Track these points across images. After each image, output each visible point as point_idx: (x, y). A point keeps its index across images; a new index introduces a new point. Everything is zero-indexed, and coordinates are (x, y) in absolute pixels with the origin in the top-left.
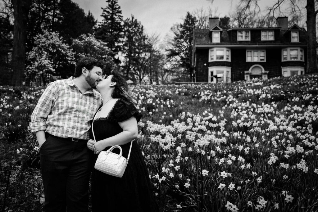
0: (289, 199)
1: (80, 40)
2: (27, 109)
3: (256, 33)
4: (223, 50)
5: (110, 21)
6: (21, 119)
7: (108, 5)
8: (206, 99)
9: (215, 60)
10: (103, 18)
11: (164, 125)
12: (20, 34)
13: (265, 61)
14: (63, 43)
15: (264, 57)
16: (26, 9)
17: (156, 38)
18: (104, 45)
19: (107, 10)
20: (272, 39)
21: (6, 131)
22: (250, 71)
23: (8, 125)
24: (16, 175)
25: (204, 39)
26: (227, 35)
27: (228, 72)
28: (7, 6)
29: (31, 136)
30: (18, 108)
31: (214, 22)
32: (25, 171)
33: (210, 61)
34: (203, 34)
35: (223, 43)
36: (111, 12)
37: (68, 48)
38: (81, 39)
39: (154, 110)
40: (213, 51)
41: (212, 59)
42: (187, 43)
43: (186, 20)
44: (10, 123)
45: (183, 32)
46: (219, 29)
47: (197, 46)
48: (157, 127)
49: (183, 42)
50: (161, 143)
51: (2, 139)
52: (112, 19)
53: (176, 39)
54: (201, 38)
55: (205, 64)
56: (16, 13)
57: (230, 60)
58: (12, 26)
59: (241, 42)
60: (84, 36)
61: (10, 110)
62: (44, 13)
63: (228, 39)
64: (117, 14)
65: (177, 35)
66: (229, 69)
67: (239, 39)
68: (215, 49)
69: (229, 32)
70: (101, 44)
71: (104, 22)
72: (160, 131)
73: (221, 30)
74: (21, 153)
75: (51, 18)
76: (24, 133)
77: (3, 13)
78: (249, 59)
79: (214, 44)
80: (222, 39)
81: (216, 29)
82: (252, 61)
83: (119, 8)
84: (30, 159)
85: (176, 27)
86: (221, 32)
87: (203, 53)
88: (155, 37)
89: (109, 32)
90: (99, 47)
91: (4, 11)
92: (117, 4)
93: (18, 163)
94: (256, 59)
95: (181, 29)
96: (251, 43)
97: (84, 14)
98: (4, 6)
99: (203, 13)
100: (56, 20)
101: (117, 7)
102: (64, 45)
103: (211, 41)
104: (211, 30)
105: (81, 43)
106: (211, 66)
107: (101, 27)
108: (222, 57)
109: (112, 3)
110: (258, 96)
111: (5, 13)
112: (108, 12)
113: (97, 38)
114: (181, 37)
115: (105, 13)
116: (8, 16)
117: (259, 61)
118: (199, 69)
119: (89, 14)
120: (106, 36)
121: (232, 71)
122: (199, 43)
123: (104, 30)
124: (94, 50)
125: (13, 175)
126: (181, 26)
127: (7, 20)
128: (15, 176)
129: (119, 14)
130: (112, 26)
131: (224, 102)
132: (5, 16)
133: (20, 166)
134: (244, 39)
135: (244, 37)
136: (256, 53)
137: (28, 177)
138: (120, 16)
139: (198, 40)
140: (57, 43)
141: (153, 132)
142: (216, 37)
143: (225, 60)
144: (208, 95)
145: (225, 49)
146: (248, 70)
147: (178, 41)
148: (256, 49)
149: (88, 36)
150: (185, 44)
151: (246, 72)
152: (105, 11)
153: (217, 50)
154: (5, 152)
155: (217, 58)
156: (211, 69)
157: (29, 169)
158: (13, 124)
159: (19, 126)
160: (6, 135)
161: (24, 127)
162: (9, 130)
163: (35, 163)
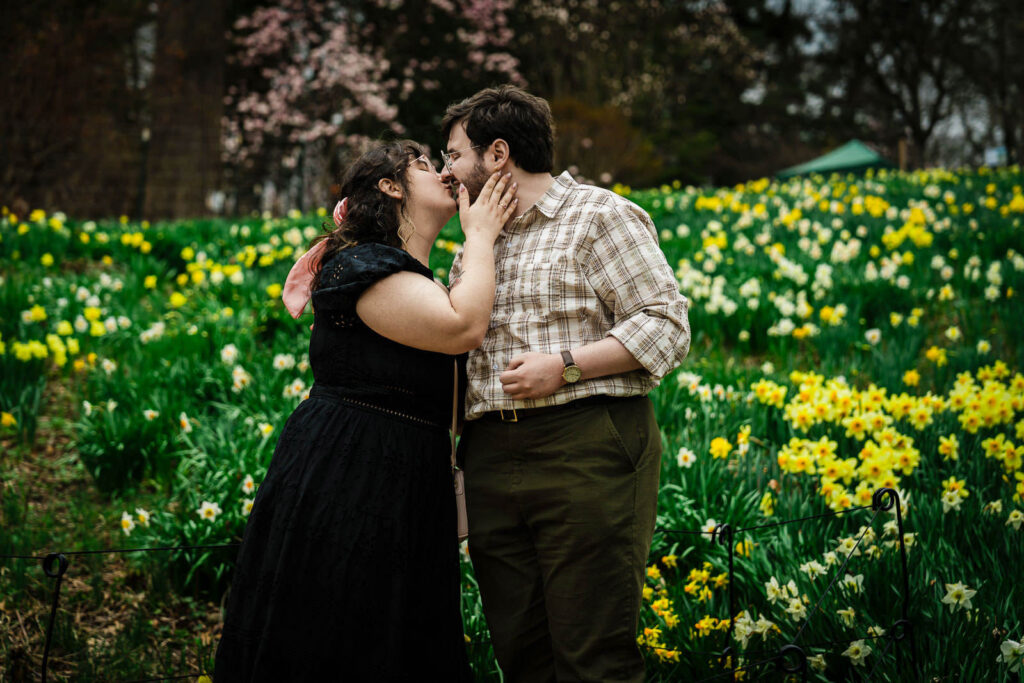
2: (198, 335)
6: (164, 385)
11: (883, 391)
21: (89, 440)
23: (99, 418)
24: (119, 625)
29: (199, 461)
30: (156, 331)
32: (158, 611)
39: (896, 319)
44: (112, 405)
48: (834, 402)
50: (827, 482)
51: (75, 482)
61: (118, 347)
72: (847, 422)
74: (139, 529)
76: (171, 448)
84: (182, 558)
93: (134, 582)
125: (106, 626)
128: (112, 629)
133: (141, 596)
137: (166, 635)
141: (805, 430)
154: (81, 536)
157: (176, 601)
158: (125, 408)
159: (150, 414)
160: (90, 462)
161: (169, 424)
162: (102, 437)
163: (204, 575)
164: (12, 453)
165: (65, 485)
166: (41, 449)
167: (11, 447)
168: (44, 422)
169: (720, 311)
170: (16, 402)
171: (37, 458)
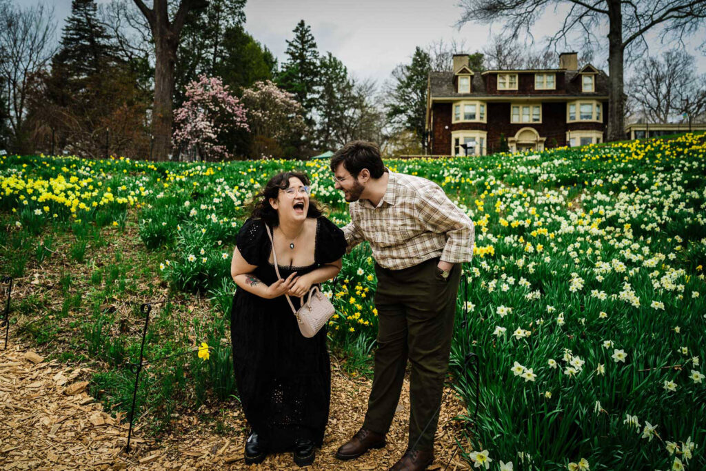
0: (619, 356)
1: (254, 91)
2: (176, 197)
3: (526, 79)
4: (475, 105)
5: (298, 61)
6: (167, 214)
7: (295, 37)
8: (453, 182)
9: (462, 120)
10: (289, 56)
12: (164, 81)
13: (540, 122)
14: (229, 94)
15: (539, 115)
16: (174, 44)
17: (371, 87)
18: (291, 98)
19: (295, 43)
20: (552, 87)
21: (144, 232)
22: (516, 137)
23: (146, 224)
24: (160, 304)
25: (445, 88)
26: (482, 81)
27: (482, 139)
28: (145, 40)
30: (161, 195)
31: (461, 61)
32: (174, 298)
33: (454, 122)
34: (443, 80)
35: (475, 93)
36: (300, 46)
37: (236, 104)
38: (256, 89)
40: (459, 106)
41: (458, 119)
42: (417, 94)
43: (415, 60)
44: (150, 220)
45: (410, 78)
46: (469, 72)
47: (434, 98)
49: (410, 93)
51: (138, 245)
52: (302, 57)
53: (400, 88)
54: (441, 86)
55: (447, 127)
56: (159, 50)
57: (485, 121)
58: (153, 71)
59: (503, 92)
60: (260, 83)
61: (150, 199)
62: (200, 49)
63: (483, 88)
64: (310, 49)
65: (402, 82)
66: (484, 135)
67: (500, 87)
68: (462, 103)
69: (484, 77)
70: (286, 97)
71: (289, 61)
73: (473, 73)
74: (167, 268)
75: (211, 57)
76: (172, 235)
77: (140, 50)
78: (515, 119)
79: (460, 96)
80: (473, 88)
81: (464, 71)
82: (521, 122)
83: (313, 38)
84: (181, 279)
85: (400, 69)
86: (472, 77)
87: (444, 109)
88: (369, 85)
89: (298, 78)
90: (284, 102)
91: (142, 47)
92: (310, 33)
93: (163, 285)
94: (526, 119)
95: (408, 74)
96: (519, 93)
97: (260, 49)
98: (141, 39)
99: (443, 47)
100: (218, 60)
101: (310, 38)
102: (230, 99)
103: (457, 91)
104: (456, 74)
105: (256, 94)
106: (455, 130)
107: (285, 70)
108: (473, 116)
109: (301, 34)
110: (536, 177)
111: (142, 50)
112: (296, 47)
113: (280, 87)
114: (408, 86)
115: (292, 48)
116: (147, 55)
117: (531, 122)
118: (437, 134)
119: (266, 49)
120: (293, 84)
121: (488, 138)
122: (437, 94)
123: (290, 74)
124: (276, 105)
125: (155, 304)
126: (408, 68)
127: (145, 61)
128: (157, 306)
129: (313, 49)
130: (302, 68)
131: (482, 187)
132: (142, 55)
133: (166, 290)
134: (507, 88)
135: (507, 85)
136: (526, 110)
137: (178, 308)
138: (315, 52)
139: (436, 89)
140: (221, 96)
142: (464, 85)
143: (477, 120)
144: (456, 175)
145: (478, 103)
146: (513, 136)
147: (404, 91)
148: (527, 103)
149: (266, 84)
150: (414, 96)
151: (510, 139)
152: (291, 45)
153: (465, 105)
154: (143, 266)
155: (466, 118)
156: (455, 135)
157: (179, 294)
158: (155, 220)
159: (164, 224)
160: (144, 239)
161: (171, 226)
162: (148, 230)
163: (189, 285)
164: (117, 234)
165: (135, 246)
166: (126, 233)
167: (116, 232)
168: (128, 224)
169: (325, 195)
170: (118, 218)
171: (125, 236)
